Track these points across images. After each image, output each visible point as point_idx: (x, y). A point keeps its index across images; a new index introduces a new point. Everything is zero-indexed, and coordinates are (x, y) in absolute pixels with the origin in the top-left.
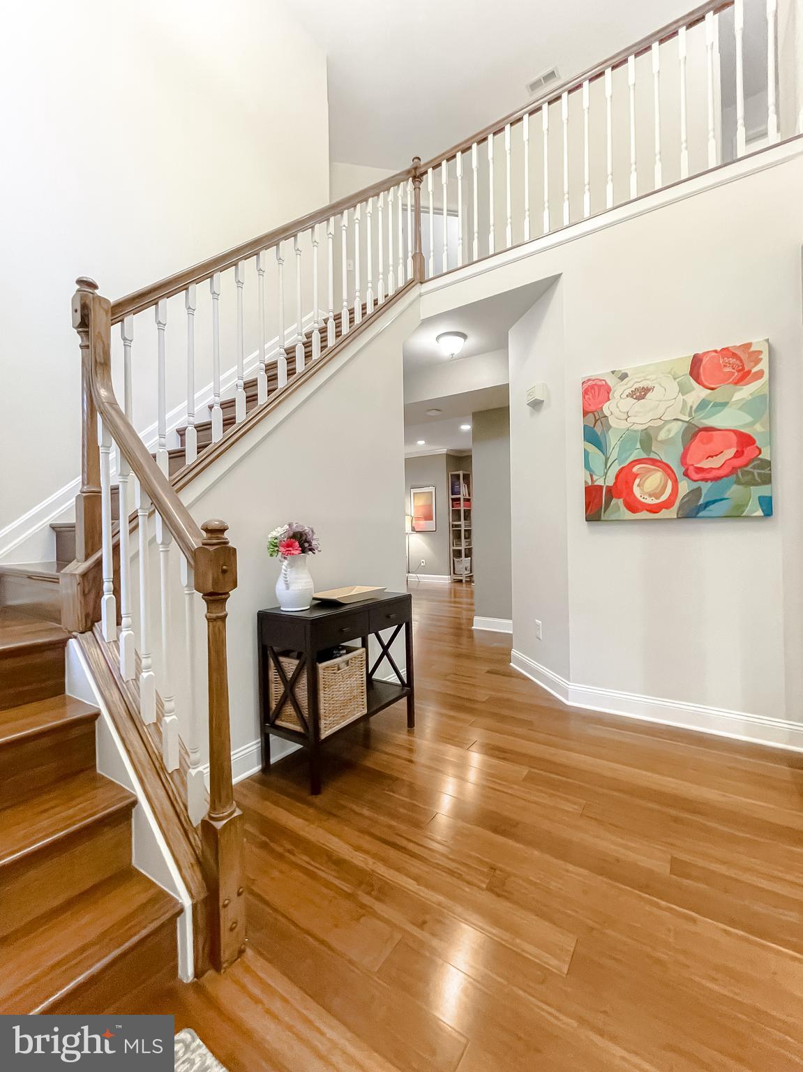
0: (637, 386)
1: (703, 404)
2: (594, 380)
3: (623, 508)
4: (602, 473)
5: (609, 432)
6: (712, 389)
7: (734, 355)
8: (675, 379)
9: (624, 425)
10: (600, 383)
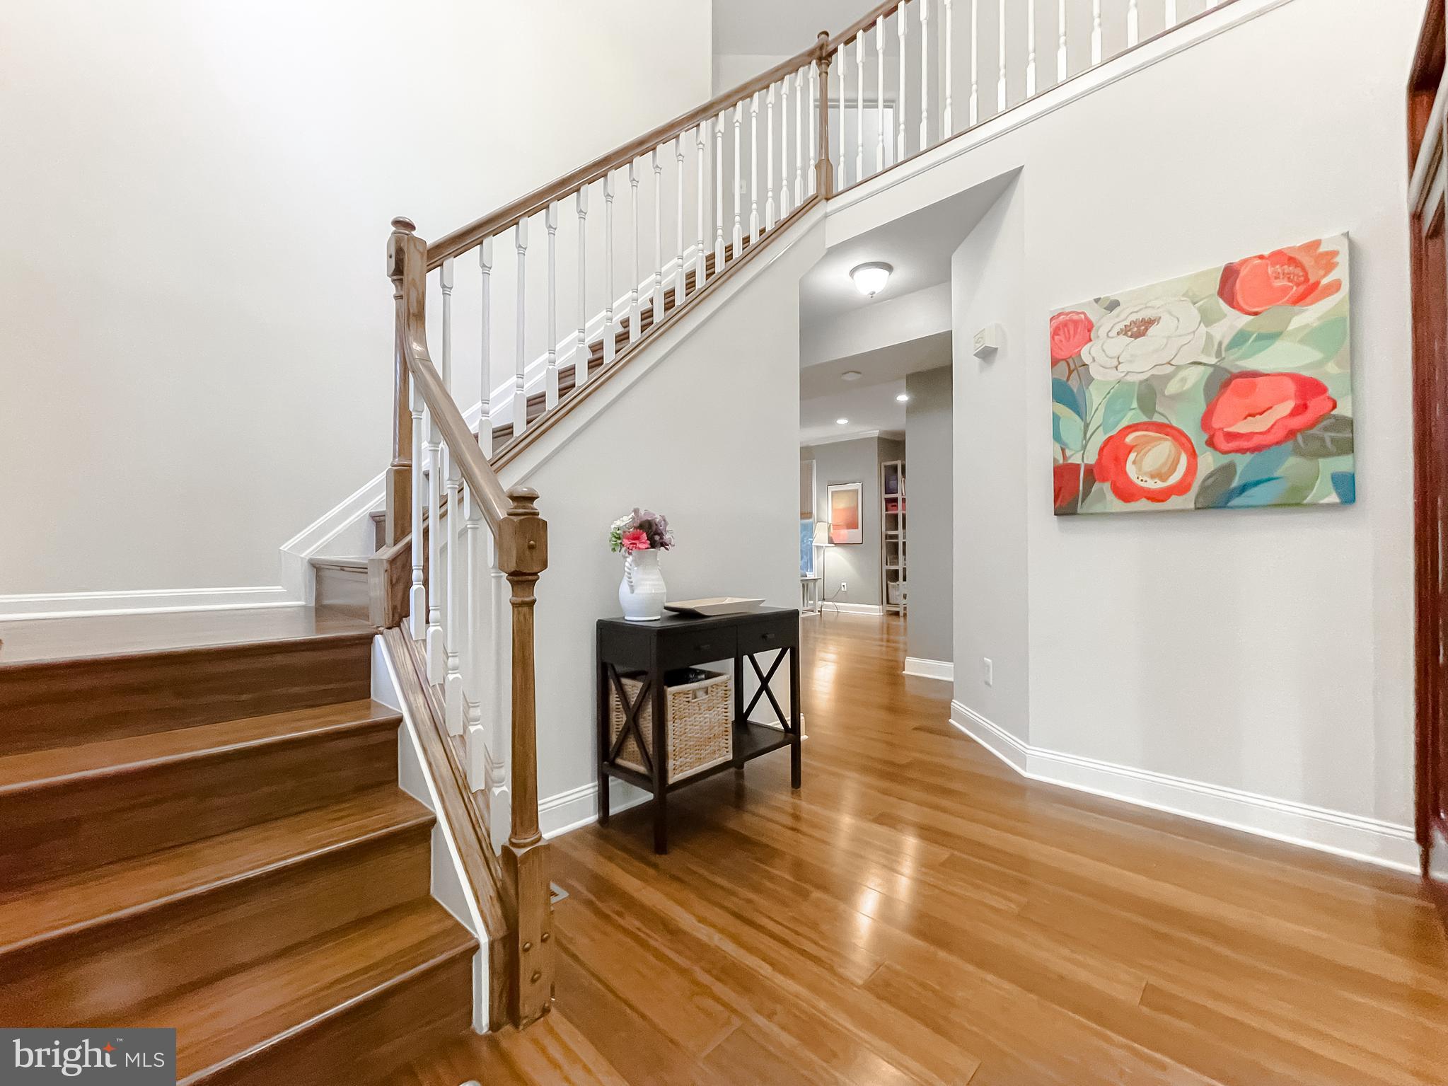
0: (1134, 317)
1: (1240, 339)
2: (1067, 314)
3: (1110, 496)
4: (1079, 446)
5: (1090, 387)
6: (1256, 314)
7: (1292, 261)
8: (1194, 303)
9: (1113, 376)
10: (1075, 317)
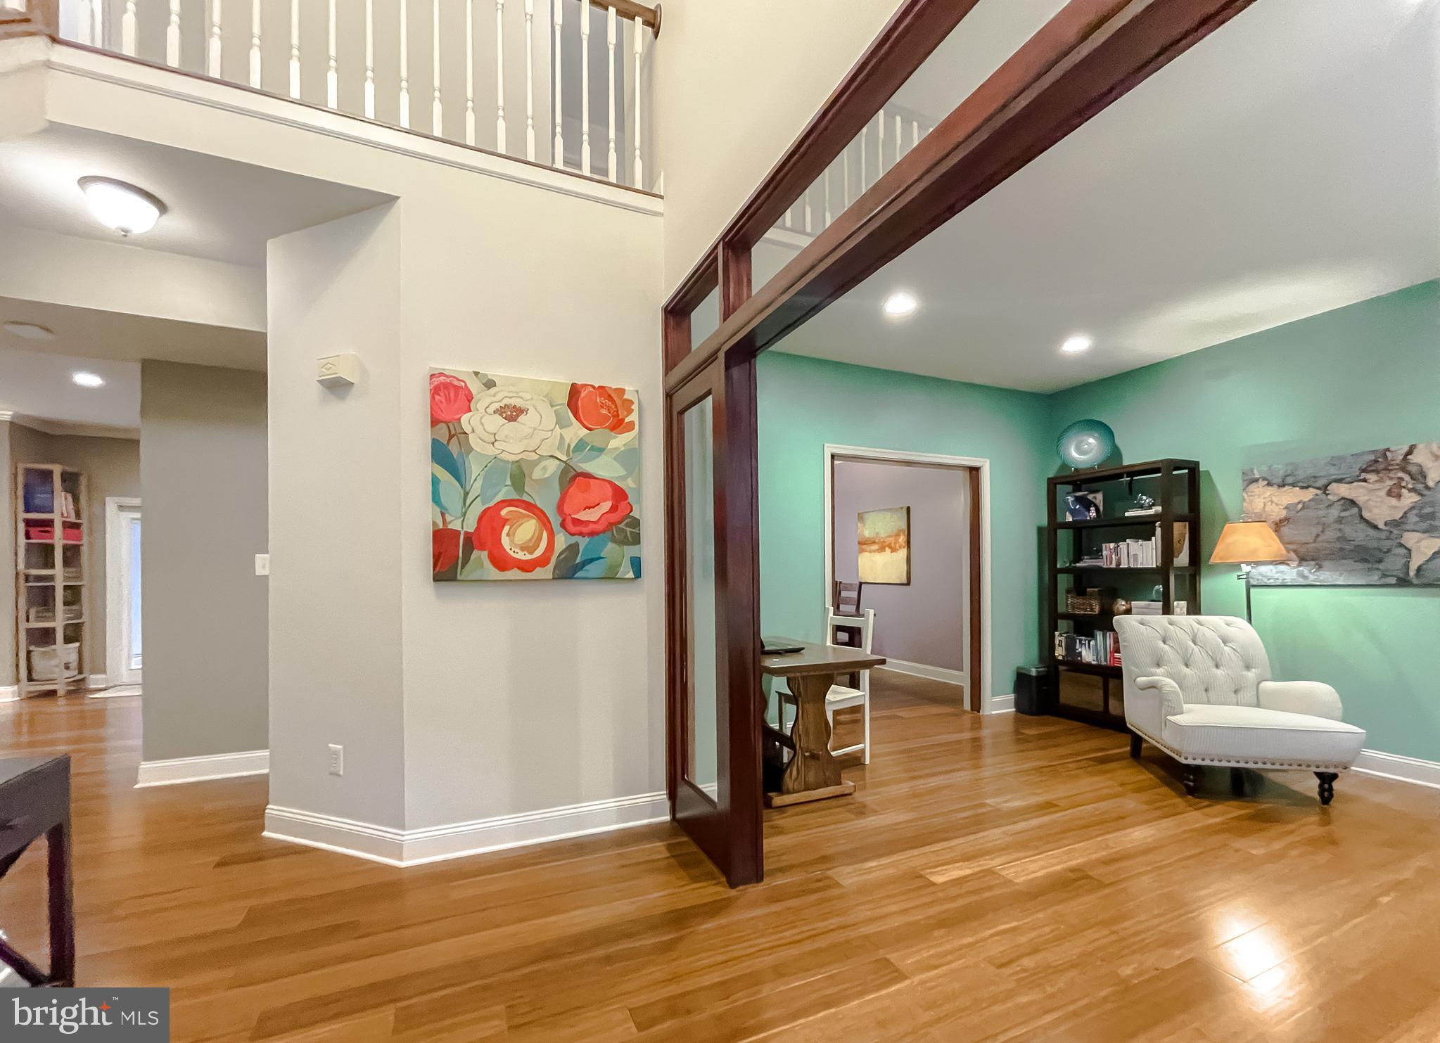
0: (507, 401)
1: (581, 445)
2: (448, 376)
3: (487, 564)
4: (459, 514)
5: (470, 456)
6: (590, 429)
7: (610, 397)
8: (552, 406)
9: (491, 451)
10: (456, 383)
